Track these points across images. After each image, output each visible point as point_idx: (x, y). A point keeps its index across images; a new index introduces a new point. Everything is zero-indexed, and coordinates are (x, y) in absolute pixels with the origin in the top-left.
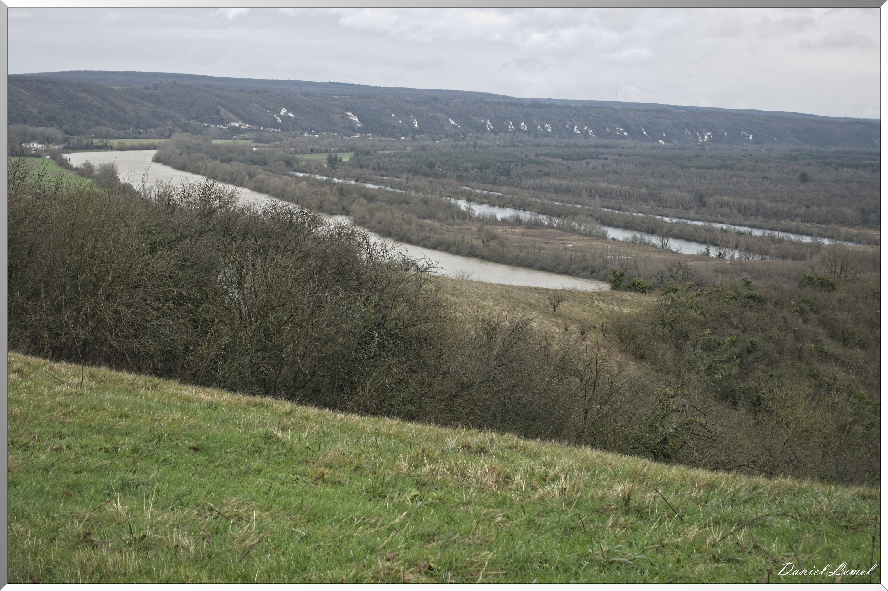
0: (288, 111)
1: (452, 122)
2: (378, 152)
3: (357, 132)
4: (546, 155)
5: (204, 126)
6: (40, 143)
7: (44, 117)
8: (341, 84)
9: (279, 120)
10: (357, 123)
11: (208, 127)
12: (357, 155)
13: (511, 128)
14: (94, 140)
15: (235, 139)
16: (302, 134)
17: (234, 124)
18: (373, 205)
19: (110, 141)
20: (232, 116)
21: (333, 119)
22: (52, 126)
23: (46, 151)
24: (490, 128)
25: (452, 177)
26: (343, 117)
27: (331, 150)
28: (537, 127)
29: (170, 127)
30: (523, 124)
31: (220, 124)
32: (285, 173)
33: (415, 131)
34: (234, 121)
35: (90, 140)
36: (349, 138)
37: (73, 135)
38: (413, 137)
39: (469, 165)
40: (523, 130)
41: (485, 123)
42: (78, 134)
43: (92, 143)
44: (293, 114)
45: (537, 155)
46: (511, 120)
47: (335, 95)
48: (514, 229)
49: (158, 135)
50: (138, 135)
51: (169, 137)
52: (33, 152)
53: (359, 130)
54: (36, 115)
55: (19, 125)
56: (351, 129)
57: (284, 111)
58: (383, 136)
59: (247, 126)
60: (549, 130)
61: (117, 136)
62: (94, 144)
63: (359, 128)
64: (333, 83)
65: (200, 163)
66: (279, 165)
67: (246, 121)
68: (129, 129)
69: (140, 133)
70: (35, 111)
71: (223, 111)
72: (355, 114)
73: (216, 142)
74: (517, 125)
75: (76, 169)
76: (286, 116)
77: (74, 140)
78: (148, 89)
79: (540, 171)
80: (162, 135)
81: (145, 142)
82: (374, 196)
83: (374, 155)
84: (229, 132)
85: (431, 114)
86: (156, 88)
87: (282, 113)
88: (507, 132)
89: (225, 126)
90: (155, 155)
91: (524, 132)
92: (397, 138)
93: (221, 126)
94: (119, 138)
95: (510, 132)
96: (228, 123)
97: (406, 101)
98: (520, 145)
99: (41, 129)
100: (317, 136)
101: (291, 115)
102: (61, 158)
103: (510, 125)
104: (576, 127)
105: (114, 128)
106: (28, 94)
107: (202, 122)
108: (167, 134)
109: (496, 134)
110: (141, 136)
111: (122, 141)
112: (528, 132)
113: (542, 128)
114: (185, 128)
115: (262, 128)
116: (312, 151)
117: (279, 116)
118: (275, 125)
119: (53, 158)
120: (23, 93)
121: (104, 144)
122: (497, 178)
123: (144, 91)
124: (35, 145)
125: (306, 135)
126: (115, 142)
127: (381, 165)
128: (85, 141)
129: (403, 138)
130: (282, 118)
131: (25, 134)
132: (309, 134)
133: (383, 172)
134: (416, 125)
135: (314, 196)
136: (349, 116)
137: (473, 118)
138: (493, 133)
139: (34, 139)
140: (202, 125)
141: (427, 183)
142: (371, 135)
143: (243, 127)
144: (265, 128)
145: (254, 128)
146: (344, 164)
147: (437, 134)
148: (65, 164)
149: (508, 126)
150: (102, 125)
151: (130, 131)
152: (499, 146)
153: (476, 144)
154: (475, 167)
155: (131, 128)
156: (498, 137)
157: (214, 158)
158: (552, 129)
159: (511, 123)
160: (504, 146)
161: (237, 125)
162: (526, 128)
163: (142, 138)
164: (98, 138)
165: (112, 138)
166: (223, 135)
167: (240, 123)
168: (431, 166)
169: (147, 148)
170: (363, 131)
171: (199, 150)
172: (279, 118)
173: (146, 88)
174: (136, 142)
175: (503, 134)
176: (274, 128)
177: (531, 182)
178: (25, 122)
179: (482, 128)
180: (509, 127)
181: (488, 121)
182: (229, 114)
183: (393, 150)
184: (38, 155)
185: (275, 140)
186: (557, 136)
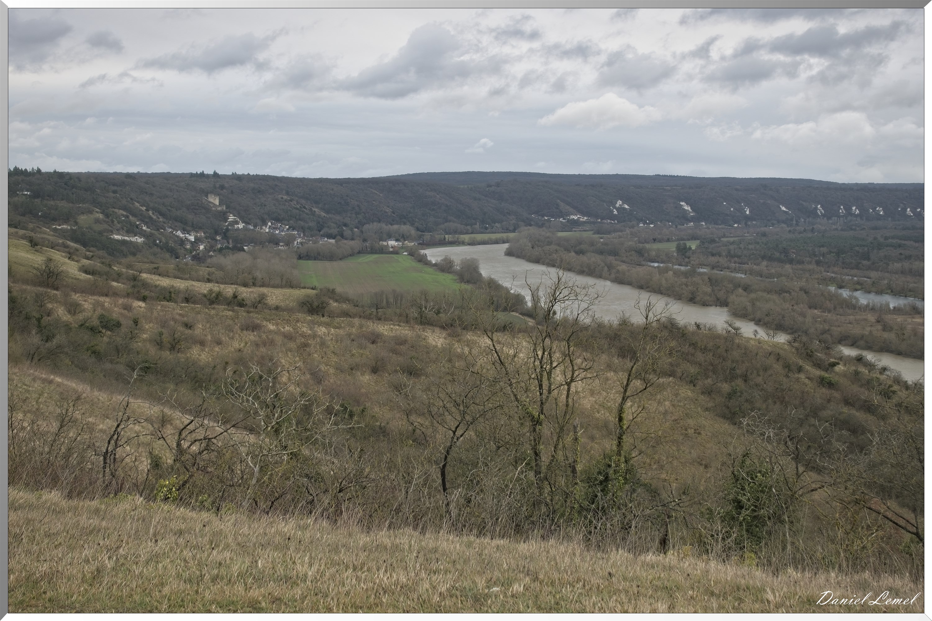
0: (623, 203)
1: (783, 209)
2: (722, 239)
3: (690, 221)
4: (893, 238)
5: (545, 219)
6: (397, 240)
7: (397, 215)
8: (667, 176)
9: (615, 212)
10: (690, 212)
11: (549, 221)
12: (703, 243)
13: (843, 213)
14: (446, 236)
15: (575, 231)
16: (638, 225)
17: (572, 217)
18: (753, 295)
19: (462, 236)
20: (571, 210)
21: (666, 209)
22: (405, 224)
23: (402, 248)
24: (821, 212)
25: (810, 263)
26: (676, 207)
27: (672, 239)
28: (868, 210)
29: (514, 221)
30: (854, 208)
31: (560, 217)
32: (638, 263)
33: (747, 218)
34: (572, 214)
35: (443, 236)
36: (683, 227)
37: (424, 232)
38: (746, 224)
39: (824, 250)
40: (854, 214)
41: (816, 208)
42: (429, 231)
43: (445, 239)
44: (628, 206)
45: (886, 238)
46: (842, 205)
47: (666, 186)
48: (913, 318)
49: (503, 229)
50: (484, 230)
51: (514, 231)
52: (391, 250)
53: (692, 219)
54: (389, 214)
55: (375, 224)
56: (684, 218)
57: (619, 202)
58: (716, 223)
59: (585, 218)
60: (881, 213)
61: (465, 231)
62: (447, 240)
63: (692, 217)
64: (659, 175)
65: (555, 256)
66: (631, 255)
67: (584, 214)
68: (476, 224)
69: (486, 228)
70: (389, 210)
71: (562, 204)
72: (687, 204)
73: (560, 234)
74: (848, 209)
75: (435, 265)
76: (621, 208)
77: (427, 236)
78: (491, 186)
79: (901, 254)
80: (507, 229)
81: (494, 236)
82: (749, 286)
83: (719, 243)
84: (569, 224)
85: (762, 201)
86: (498, 185)
87: (617, 205)
88: (839, 217)
89: (564, 219)
90: (507, 249)
91: (857, 216)
92: (730, 226)
93: (561, 220)
94: (467, 233)
95: (843, 216)
96: (567, 216)
97: (737, 190)
98: (857, 229)
99: (396, 227)
100: (652, 226)
101: (626, 207)
102: (419, 255)
103: (841, 209)
104: (909, 210)
105: (462, 224)
106: (381, 195)
107: (543, 216)
108: (511, 228)
109: (829, 218)
110: (487, 231)
111: (473, 235)
112: (860, 216)
113: (873, 211)
114: (528, 223)
115: (599, 220)
116: (655, 240)
117: (615, 207)
118: (613, 217)
119: (411, 254)
120: (376, 194)
121: (456, 239)
122: (860, 263)
123: (488, 189)
124: (392, 243)
125: (641, 225)
126: (466, 237)
127: (732, 252)
128: (438, 237)
129: (736, 225)
130: (618, 209)
131: (381, 232)
132: (644, 224)
133: (736, 259)
134: (748, 213)
135: (684, 286)
136: (682, 205)
137: (804, 203)
138: (825, 218)
139: (390, 236)
140: (543, 219)
141: (791, 271)
142: (703, 223)
143: (581, 220)
144: (602, 220)
145: (592, 220)
146: (694, 252)
147: (768, 220)
148: (423, 260)
149: (839, 211)
150: (450, 221)
151: (477, 226)
152: (837, 229)
153: (813, 228)
154: (831, 252)
155: (478, 224)
156: (830, 221)
157: (568, 250)
158: (884, 212)
159: (842, 207)
160: (842, 230)
161: (576, 218)
162: (857, 212)
163: (488, 233)
164: (450, 234)
165: (462, 233)
166: (564, 228)
167: (578, 216)
168: (785, 251)
169: (496, 242)
170: (695, 219)
171: (550, 243)
172: (615, 210)
173: (489, 186)
174: (485, 237)
175: (836, 218)
176: (611, 220)
177: (898, 265)
178: (379, 221)
179: (814, 213)
180: (841, 211)
181: (819, 206)
182: (568, 207)
183: (732, 237)
184: (396, 252)
185: (615, 231)
186: (890, 219)
